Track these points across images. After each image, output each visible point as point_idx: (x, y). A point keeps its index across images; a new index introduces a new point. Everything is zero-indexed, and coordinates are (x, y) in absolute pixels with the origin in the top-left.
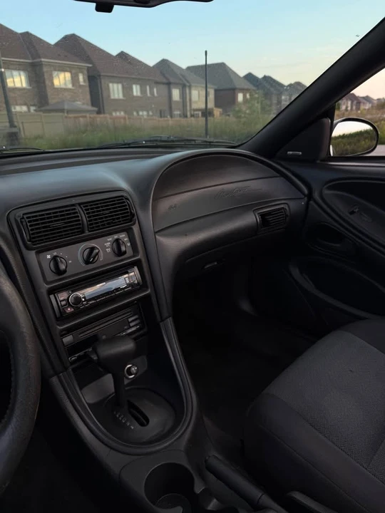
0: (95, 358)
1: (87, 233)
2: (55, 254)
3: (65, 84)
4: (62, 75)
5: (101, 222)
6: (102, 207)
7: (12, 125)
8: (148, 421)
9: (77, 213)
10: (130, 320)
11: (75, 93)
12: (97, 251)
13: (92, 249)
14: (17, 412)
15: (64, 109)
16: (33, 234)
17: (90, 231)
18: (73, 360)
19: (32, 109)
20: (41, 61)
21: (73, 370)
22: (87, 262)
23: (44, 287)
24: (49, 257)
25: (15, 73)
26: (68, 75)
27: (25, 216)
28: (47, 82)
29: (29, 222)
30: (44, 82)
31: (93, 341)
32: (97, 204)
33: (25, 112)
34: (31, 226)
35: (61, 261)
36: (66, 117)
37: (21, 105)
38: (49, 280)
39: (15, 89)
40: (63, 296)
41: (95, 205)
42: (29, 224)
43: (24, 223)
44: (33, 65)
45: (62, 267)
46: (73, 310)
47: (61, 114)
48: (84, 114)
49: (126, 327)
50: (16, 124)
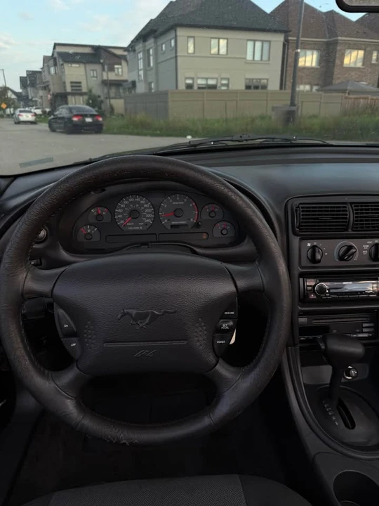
0: (323, 347)
1: (350, 231)
2: (315, 244)
3: (355, 62)
4: (354, 53)
5: (366, 224)
6: (372, 209)
7: (293, 104)
8: (353, 426)
9: (346, 211)
10: (364, 325)
11: (363, 72)
12: (354, 250)
13: (350, 247)
14: (261, 364)
15: (346, 90)
16: (303, 222)
17: (352, 230)
18: (303, 340)
19: (315, 88)
20: (337, 40)
21: (300, 348)
22: (341, 258)
23: (297, 270)
24: (309, 245)
25: (309, 53)
26: (361, 53)
27: (301, 206)
28: (338, 62)
29: (303, 211)
30: (334, 62)
31: (325, 330)
32: (368, 206)
33: (307, 91)
34: (303, 215)
35: (319, 251)
36: (346, 98)
37: (306, 84)
38: (303, 265)
39: (304, 68)
40: (310, 283)
41: (365, 206)
42: (301, 213)
43: (298, 212)
44: (328, 44)
45: (318, 257)
46: (315, 297)
47: (341, 94)
48: (365, 96)
49: (358, 331)
50: (296, 102)
